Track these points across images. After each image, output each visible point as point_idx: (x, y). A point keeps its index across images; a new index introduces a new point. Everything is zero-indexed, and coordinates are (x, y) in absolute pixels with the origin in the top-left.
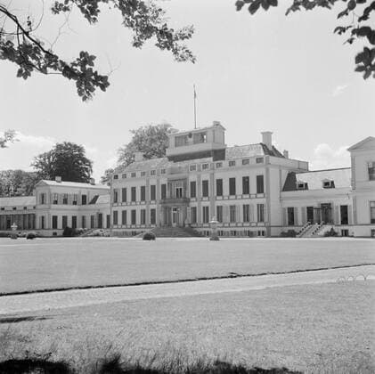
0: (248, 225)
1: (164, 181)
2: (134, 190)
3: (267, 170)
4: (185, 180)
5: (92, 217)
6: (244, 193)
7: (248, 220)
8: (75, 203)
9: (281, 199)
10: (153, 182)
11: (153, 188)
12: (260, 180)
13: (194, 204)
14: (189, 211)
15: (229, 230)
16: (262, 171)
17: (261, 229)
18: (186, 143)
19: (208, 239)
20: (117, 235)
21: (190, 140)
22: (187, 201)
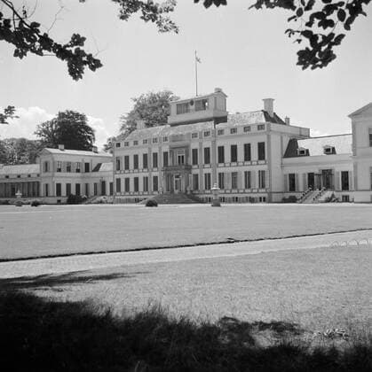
0: (249, 191)
1: (166, 149)
2: (136, 157)
3: (269, 137)
4: (187, 147)
5: (95, 184)
6: (246, 160)
7: (249, 187)
8: (78, 171)
9: (282, 166)
10: (155, 150)
11: (155, 155)
12: (261, 146)
13: (195, 171)
14: (191, 178)
15: (230, 196)
16: (263, 139)
17: (262, 195)
18: (187, 111)
19: (210, 205)
20: (120, 201)
21: (192, 107)
22: (189, 168)
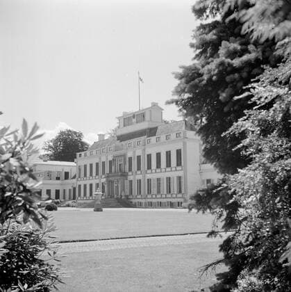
0: (170, 196)
3: (185, 144)
4: (124, 156)
5: (70, 190)
7: (170, 192)
8: (58, 178)
9: (201, 172)
10: (103, 159)
12: (179, 152)
13: (131, 178)
14: (127, 183)
21: (134, 120)
